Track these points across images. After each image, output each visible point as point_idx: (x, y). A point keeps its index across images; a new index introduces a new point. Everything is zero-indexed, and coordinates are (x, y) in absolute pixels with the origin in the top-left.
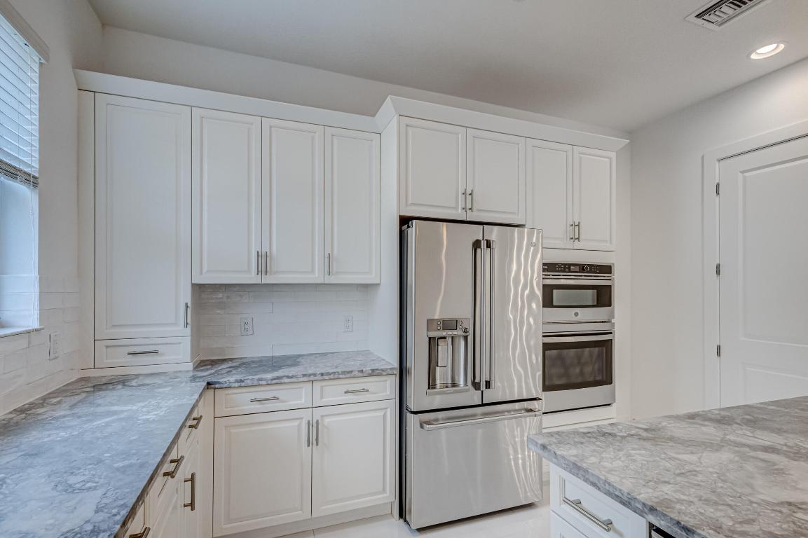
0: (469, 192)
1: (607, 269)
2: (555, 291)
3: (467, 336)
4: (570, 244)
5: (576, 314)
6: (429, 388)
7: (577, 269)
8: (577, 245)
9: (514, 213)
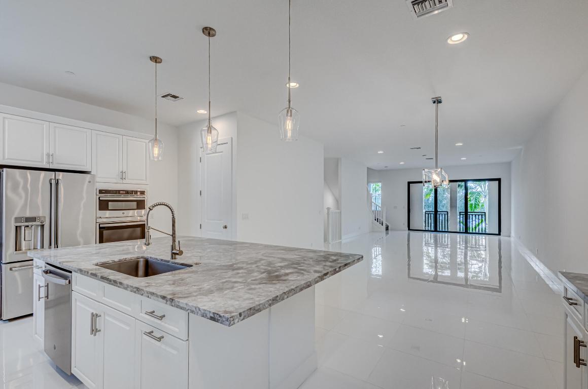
0: (51, 154)
1: (143, 193)
2: (110, 203)
3: (43, 225)
4: (121, 181)
5: (123, 213)
6: (16, 250)
7: (125, 192)
8: (124, 181)
9: (84, 166)
